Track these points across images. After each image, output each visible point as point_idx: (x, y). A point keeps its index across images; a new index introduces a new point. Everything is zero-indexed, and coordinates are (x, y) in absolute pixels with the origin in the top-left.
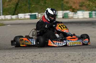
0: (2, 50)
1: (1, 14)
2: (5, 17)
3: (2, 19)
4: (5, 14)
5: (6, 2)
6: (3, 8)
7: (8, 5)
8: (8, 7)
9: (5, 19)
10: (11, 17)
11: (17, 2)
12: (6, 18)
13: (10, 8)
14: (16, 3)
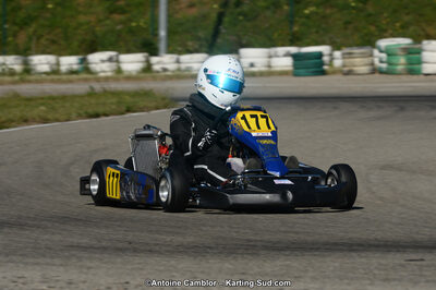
1: (162, 45)
2: (178, 62)
3: (165, 70)
4: (180, 49)
6: (169, 16)
7: (191, 5)
8: (194, 12)
9: (179, 69)
12: (183, 66)
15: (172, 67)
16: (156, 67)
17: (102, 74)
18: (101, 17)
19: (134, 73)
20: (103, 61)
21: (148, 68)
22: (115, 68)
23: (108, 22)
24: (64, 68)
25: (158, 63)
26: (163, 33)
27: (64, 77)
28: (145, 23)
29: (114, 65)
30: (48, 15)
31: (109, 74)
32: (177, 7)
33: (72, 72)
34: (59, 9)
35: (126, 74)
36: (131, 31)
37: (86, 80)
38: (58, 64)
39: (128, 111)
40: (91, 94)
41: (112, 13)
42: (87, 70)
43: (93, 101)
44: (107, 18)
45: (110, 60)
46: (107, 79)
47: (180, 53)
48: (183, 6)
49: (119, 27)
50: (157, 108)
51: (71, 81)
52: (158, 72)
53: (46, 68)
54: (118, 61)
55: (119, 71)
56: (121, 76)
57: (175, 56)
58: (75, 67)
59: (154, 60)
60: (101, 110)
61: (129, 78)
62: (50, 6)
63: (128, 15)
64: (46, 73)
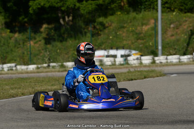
0: (157, 124)
1: (160, 52)
2: (167, 59)
3: (161, 63)
4: (167, 54)
5: (170, 28)
6: (163, 40)
7: (172, 35)
8: (174, 38)
9: (167, 62)
10: (180, 59)
11: (191, 28)
12: (169, 61)
13: (178, 40)
14: (189, 29)
15: (164, 61)
16: (157, 62)
17: (134, 65)
18: (133, 41)
19: (148, 64)
20: (134, 60)
21: (154, 62)
22: (139, 62)
23: (136, 43)
24: (117, 63)
25: (158, 60)
26: (160, 48)
27: (118, 67)
28: (152, 44)
29: (139, 61)
30: (110, 41)
31: (137, 65)
32: (166, 36)
33: (121, 65)
34: (115, 38)
35: (144, 64)
36: (147, 47)
37: (127, 67)
38: (115, 61)
39: (145, 78)
40: (129, 72)
41: (138, 40)
42: (128, 64)
43: (130, 75)
44: (136, 42)
45: (137, 59)
46: (136, 67)
47: (168, 55)
48: (169, 35)
49: (141, 46)
50: (158, 77)
51: (121, 68)
52: (158, 63)
53: (110, 63)
54: (140, 59)
55: (141, 63)
56: (142, 65)
57: (165, 57)
58: (122, 63)
59: (156, 58)
60: (133, 78)
61: (145, 66)
62: (111, 37)
63: (145, 40)
64: (110, 65)
